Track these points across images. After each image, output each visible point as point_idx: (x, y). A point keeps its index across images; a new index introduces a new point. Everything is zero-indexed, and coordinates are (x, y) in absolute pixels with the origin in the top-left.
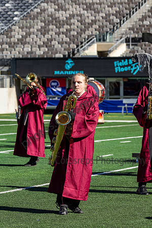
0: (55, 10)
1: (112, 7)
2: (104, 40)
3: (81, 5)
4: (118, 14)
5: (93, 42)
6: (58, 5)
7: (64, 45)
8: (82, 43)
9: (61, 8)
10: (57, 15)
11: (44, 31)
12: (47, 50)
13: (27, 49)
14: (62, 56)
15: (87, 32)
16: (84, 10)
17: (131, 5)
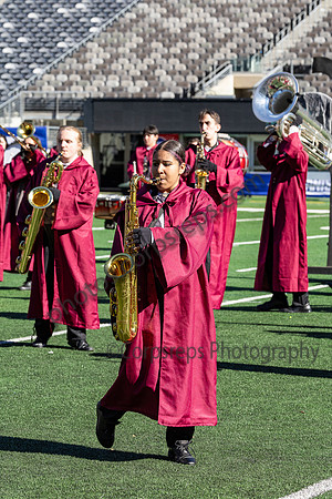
0: (162, 16)
1: (260, 12)
2: (246, 69)
3: (208, 8)
4: (271, 24)
5: (227, 73)
6: (167, 7)
7: (177, 76)
8: (207, 73)
9: (172, 12)
10: (165, 25)
11: (142, 52)
12: (146, 84)
13: (113, 82)
14: (173, 96)
15: (216, 55)
16: (211, 15)
17: (294, 8)
